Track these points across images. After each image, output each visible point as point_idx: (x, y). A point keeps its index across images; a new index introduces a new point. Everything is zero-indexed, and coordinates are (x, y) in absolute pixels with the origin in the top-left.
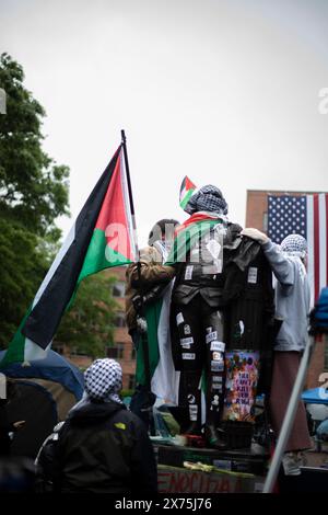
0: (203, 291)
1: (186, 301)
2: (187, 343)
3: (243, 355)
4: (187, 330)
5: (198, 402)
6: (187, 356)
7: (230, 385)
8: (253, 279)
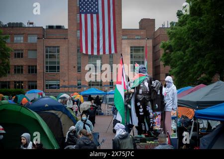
0: (145, 97)
1: (141, 99)
2: (141, 110)
3: (158, 113)
4: (141, 107)
5: (145, 125)
6: (141, 114)
7: (155, 121)
8: (159, 93)
